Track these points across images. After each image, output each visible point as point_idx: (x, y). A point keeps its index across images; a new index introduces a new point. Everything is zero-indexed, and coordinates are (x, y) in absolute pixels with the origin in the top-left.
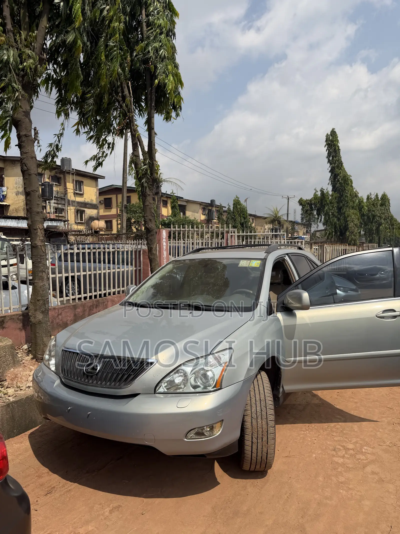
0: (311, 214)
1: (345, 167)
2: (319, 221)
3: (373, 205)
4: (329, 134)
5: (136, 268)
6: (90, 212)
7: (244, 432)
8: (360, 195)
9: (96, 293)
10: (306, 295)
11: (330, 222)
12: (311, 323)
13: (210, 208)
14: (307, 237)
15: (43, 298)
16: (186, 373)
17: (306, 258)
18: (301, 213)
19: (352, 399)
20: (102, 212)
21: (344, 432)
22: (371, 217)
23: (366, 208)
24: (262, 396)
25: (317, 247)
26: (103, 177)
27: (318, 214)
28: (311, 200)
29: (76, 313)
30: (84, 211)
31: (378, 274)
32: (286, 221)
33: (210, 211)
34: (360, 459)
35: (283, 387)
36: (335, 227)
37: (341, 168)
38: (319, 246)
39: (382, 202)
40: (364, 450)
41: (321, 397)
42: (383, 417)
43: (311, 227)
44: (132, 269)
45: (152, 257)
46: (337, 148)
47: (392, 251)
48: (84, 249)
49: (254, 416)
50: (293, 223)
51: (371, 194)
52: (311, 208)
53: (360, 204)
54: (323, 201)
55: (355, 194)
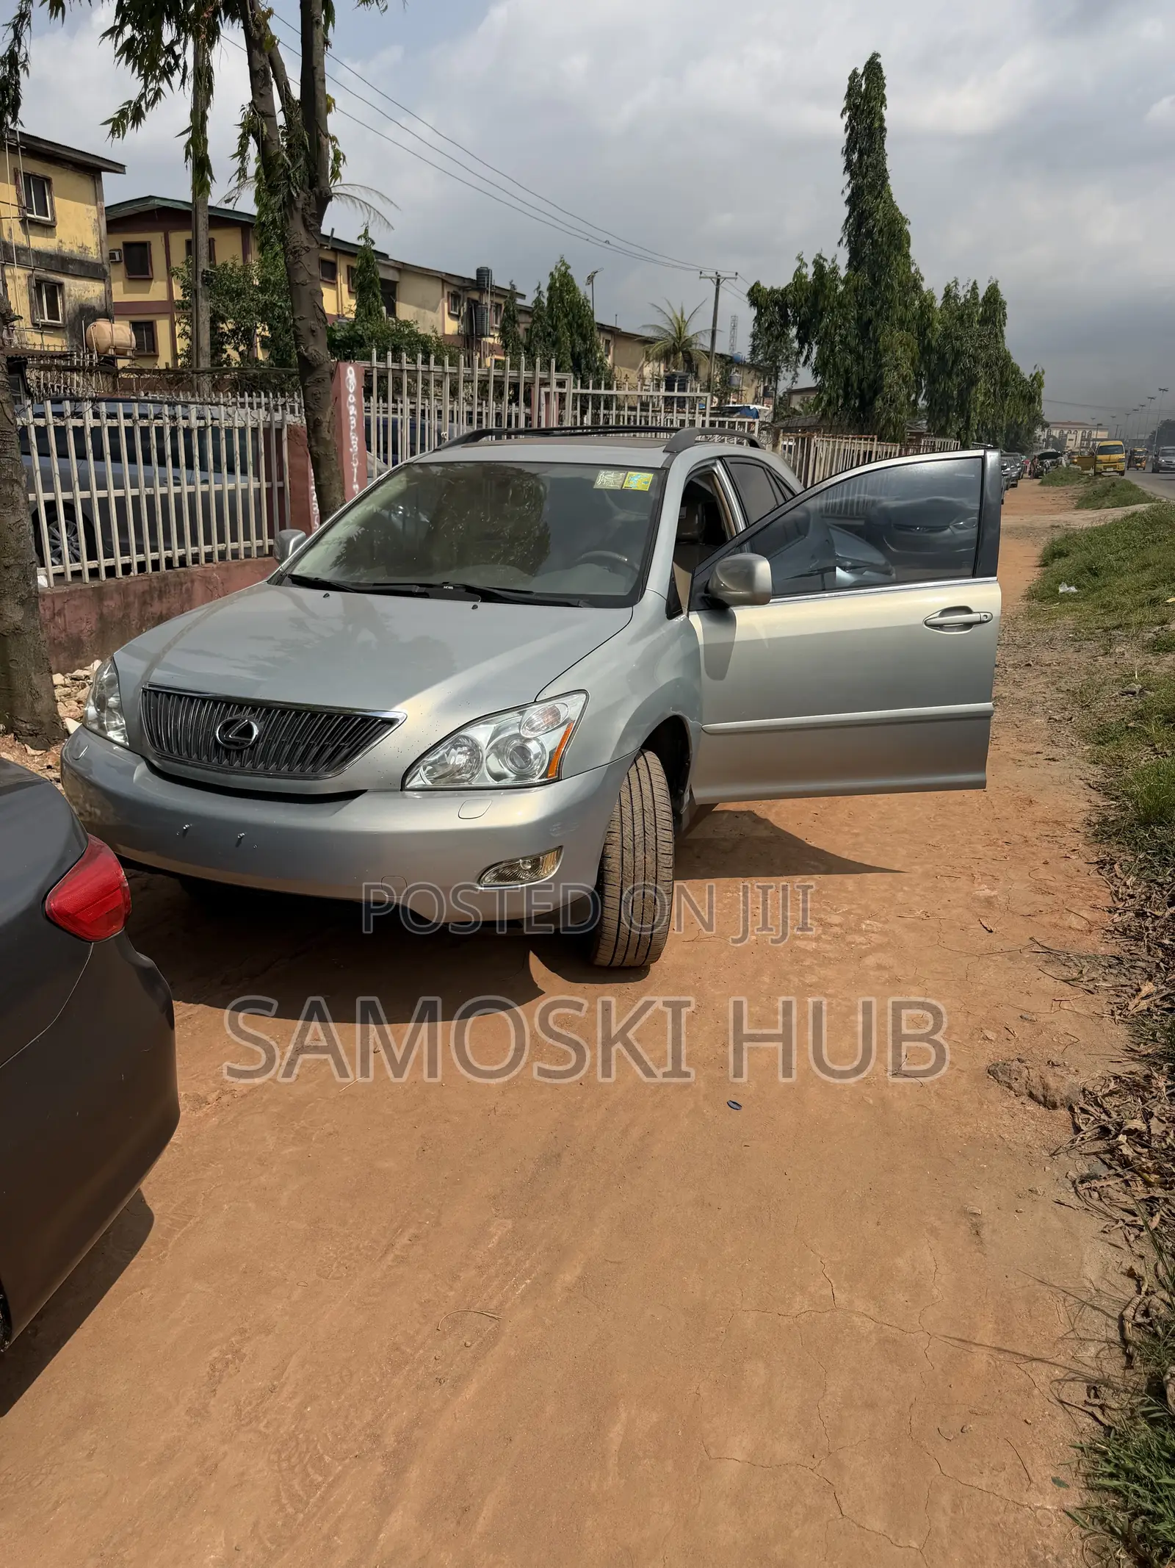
0: (782, 335)
1: (893, 189)
2: (802, 360)
3: (961, 318)
4: (860, 71)
5: (270, 483)
6: (81, 291)
7: (603, 880)
8: (925, 286)
9: (155, 556)
10: (763, 568)
11: (835, 365)
12: (769, 640)
13: (475, 296)
14: (766, 409)
15: (20, 561)
16: (477, 746)
17: (768, 470)
18: (751, 330)
19: (846, 829)
20: (121, 293)
21: (824, 892)
22: (950, 357)
23: (939, 327)
24: (648, 804)
25: (790, 443)
26: (118, 168)
27: (803, 339)
28: (784, 293)
29: (105, 611)
30: (61, 285)
31: (948, 527)
32: (708, 354)
33: (474, 306)
34: (853, 943)
35: (691, 793)
36: (848, 383)
37: (880, 192)
38: (797, 441)
39: (986, 311)
40: (864, 927)
41: (775, 824)
42: (914, 864)
43: (777, 379)
44: (257, 485)
45: (320, 450)
46: (877, 125)
47: (983, 458)
48: (112, 416)
49: (628, 843)
50: (729, 362)
51: (957, 284)
52: (784, 316)
53: (923, 314)
54: (821, 298)
55: (915, 280)
